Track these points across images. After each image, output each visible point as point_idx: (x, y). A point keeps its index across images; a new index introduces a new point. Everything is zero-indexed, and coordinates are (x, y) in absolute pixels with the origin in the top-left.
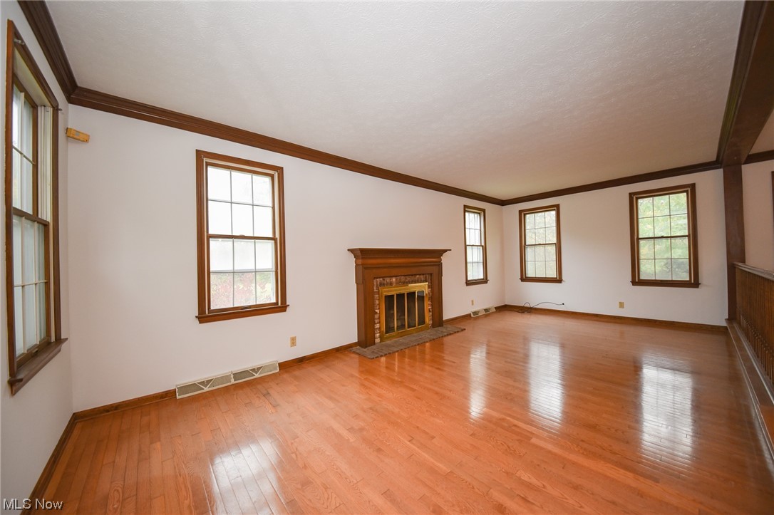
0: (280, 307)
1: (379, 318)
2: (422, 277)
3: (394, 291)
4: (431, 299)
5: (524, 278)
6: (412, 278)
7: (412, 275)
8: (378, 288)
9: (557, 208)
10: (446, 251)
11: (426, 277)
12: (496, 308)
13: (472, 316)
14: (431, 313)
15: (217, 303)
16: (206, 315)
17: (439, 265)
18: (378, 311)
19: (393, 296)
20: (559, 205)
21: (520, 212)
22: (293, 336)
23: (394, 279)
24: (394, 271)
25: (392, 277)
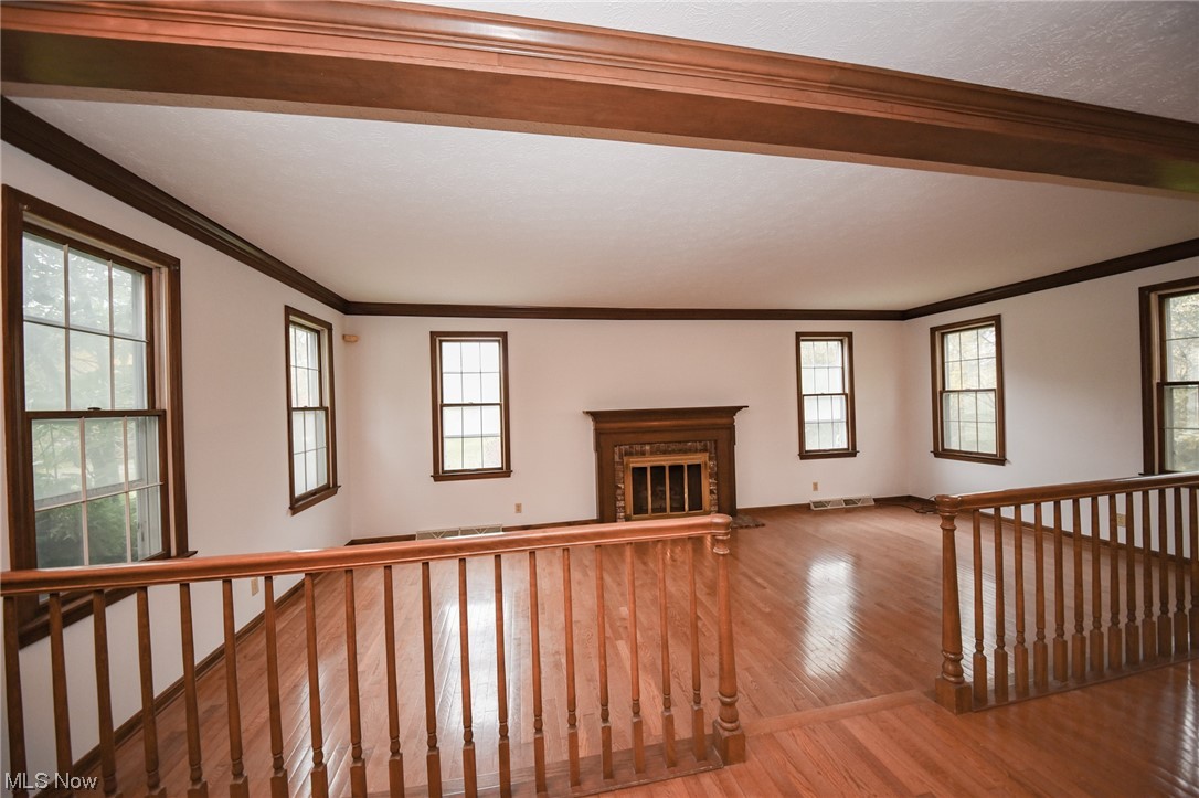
0: (505, 471)
1: (624, 494)
2: (699, 446)
3: (648, 462)
4: (715, 475)
5: (941, 452)
6: (681, 446)
7: (680, 442)
8: (621, 457)
9: (996, 321)
10: (740, 408)
11: (706, 445)
12: (875, 500)
13: (813, 507)
14: (715, 496)
15: (451, 463)
16: (440, 475)
17: (731, 429)
18: (622, 486)
19: (646, 468)
20: (999, 316)
21: (933, 330)
22: (518, 502)
23: (647, 448)
24: (647, 438)
25: (645, 444)
